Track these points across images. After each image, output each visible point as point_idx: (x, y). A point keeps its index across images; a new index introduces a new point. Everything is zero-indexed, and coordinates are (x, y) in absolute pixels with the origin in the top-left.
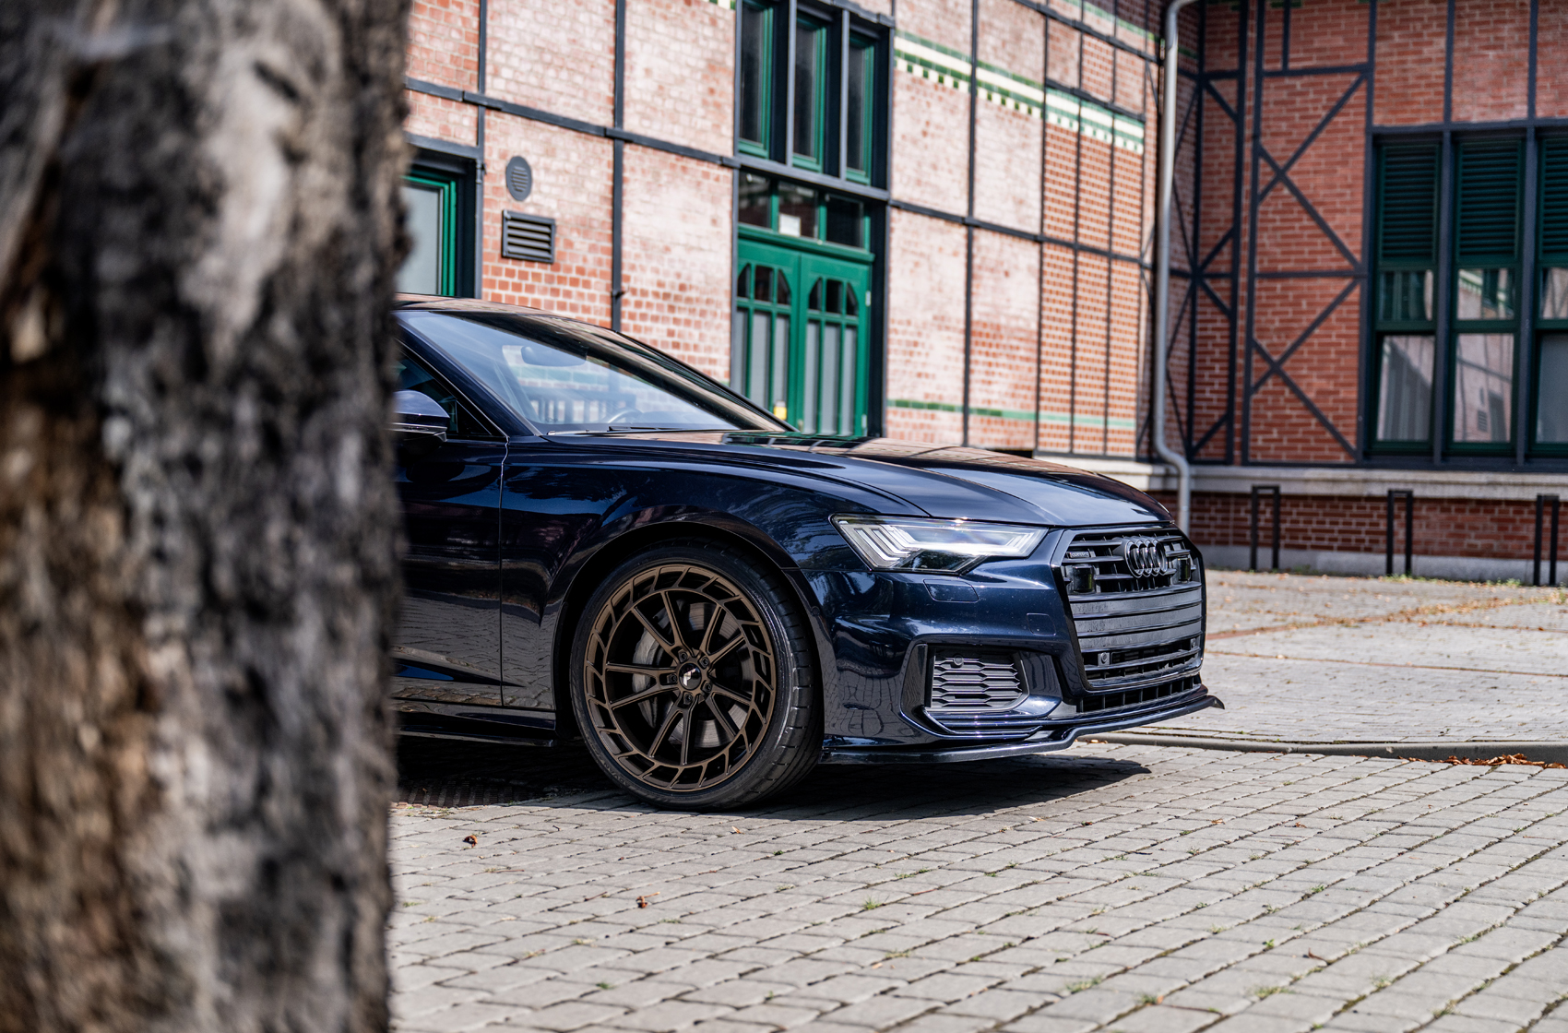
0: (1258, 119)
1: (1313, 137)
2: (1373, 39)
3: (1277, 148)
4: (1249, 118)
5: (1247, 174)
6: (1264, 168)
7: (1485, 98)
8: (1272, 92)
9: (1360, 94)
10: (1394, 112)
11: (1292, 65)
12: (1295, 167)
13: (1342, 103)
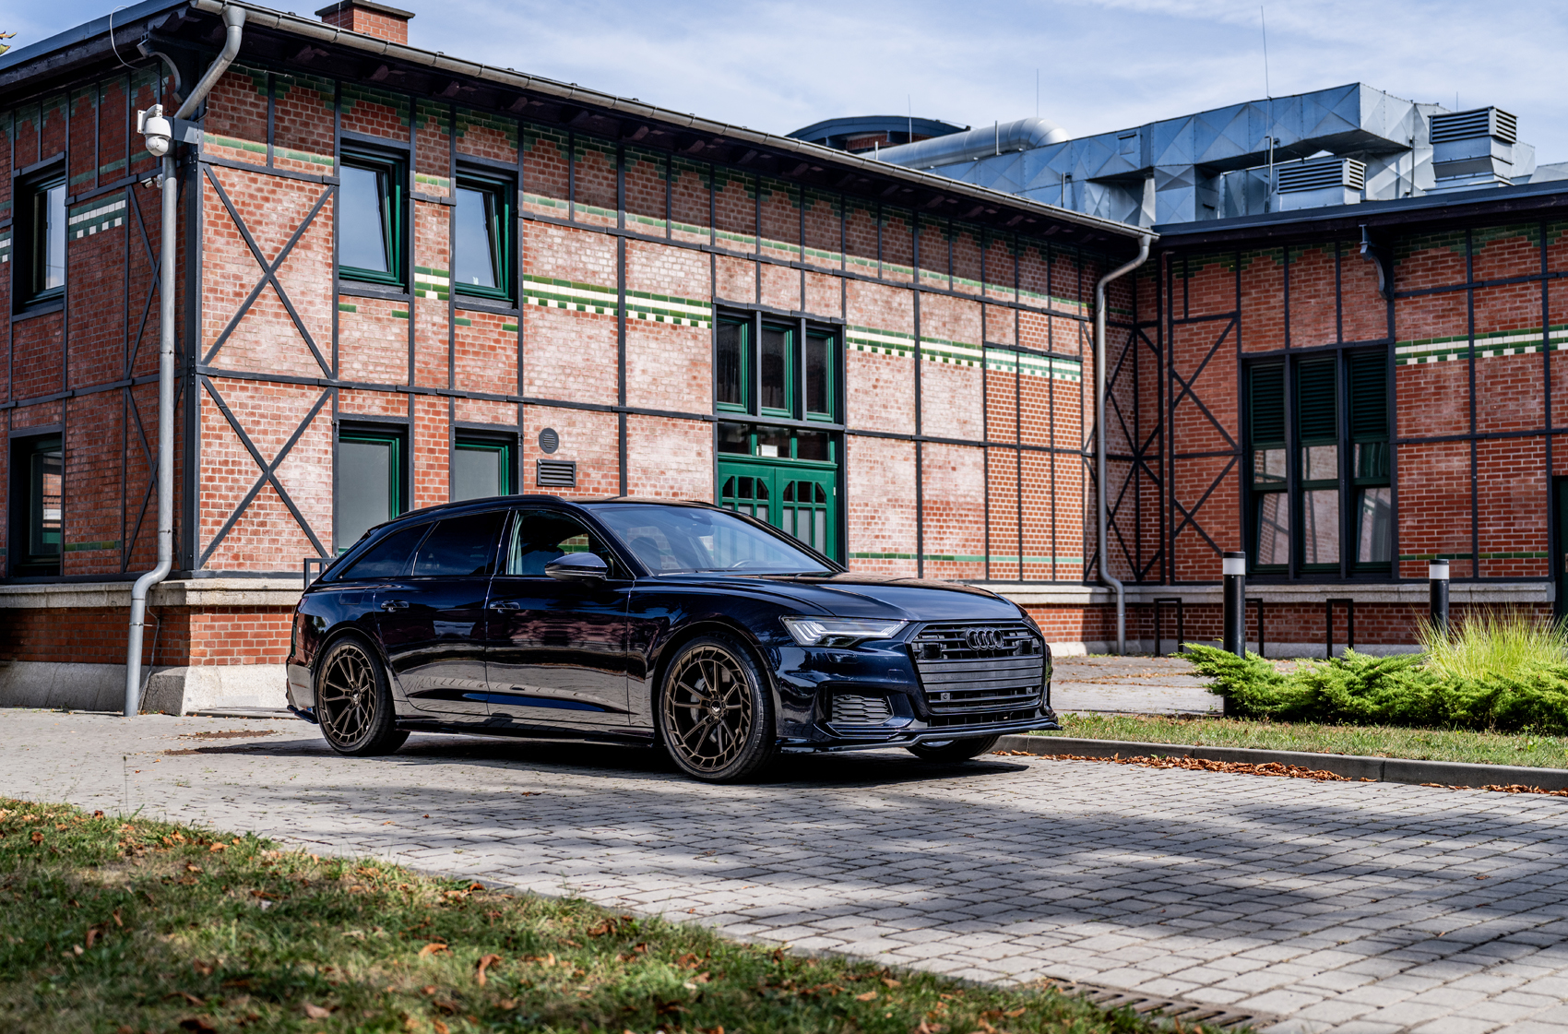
0: (1171, 352)
1: (1205, 362)
2: (1239, 295)
3: (1184, 371)
4: (1165, 352)
5: (1166, 389)
6: (1177, 385)
7: (1310, 331)
8: (1179, 334)
9: (1233, 332)
10: (1254, 343)
11: (1190, 316)
12: (1195, 383)
13: (1222, 339)
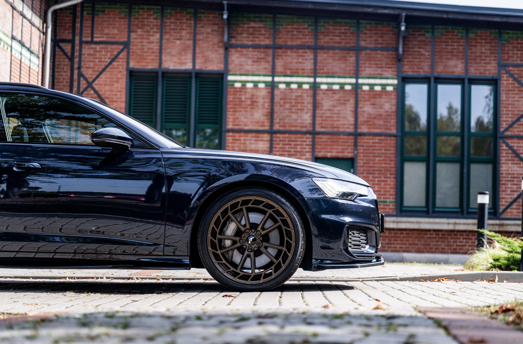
0: (80, 61)
1: (104, 70)
2: (130, 32)
3: (89, 73)
4: (76, 60)
5: (75, 84)
6: (83, 82)
7: (175, 59)
8: (86, 50)
9: (124, 54)
10: (138, 62)
11: (95, 39)
12: (96, 82)
13: (116, 57)
